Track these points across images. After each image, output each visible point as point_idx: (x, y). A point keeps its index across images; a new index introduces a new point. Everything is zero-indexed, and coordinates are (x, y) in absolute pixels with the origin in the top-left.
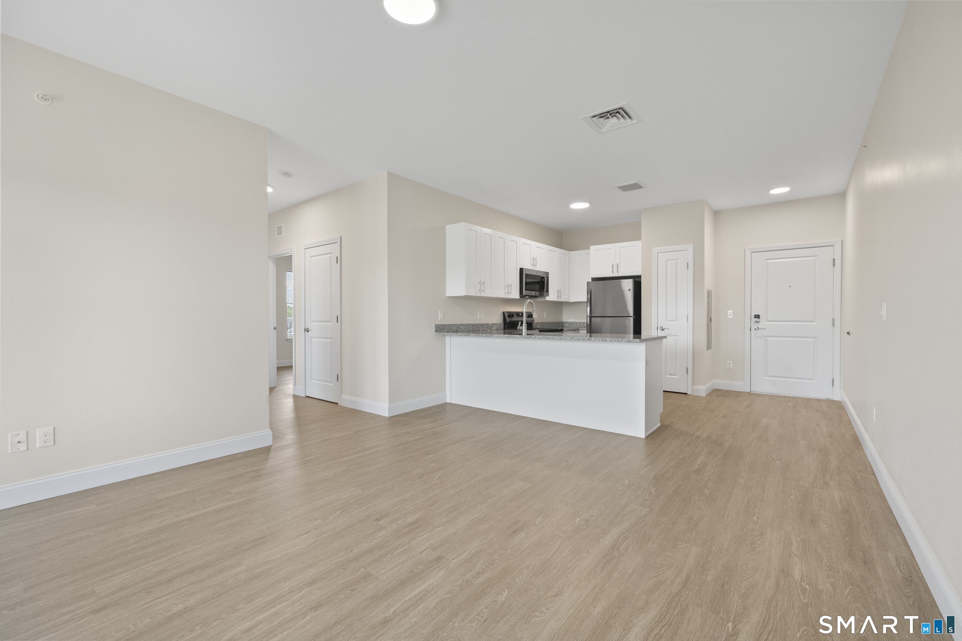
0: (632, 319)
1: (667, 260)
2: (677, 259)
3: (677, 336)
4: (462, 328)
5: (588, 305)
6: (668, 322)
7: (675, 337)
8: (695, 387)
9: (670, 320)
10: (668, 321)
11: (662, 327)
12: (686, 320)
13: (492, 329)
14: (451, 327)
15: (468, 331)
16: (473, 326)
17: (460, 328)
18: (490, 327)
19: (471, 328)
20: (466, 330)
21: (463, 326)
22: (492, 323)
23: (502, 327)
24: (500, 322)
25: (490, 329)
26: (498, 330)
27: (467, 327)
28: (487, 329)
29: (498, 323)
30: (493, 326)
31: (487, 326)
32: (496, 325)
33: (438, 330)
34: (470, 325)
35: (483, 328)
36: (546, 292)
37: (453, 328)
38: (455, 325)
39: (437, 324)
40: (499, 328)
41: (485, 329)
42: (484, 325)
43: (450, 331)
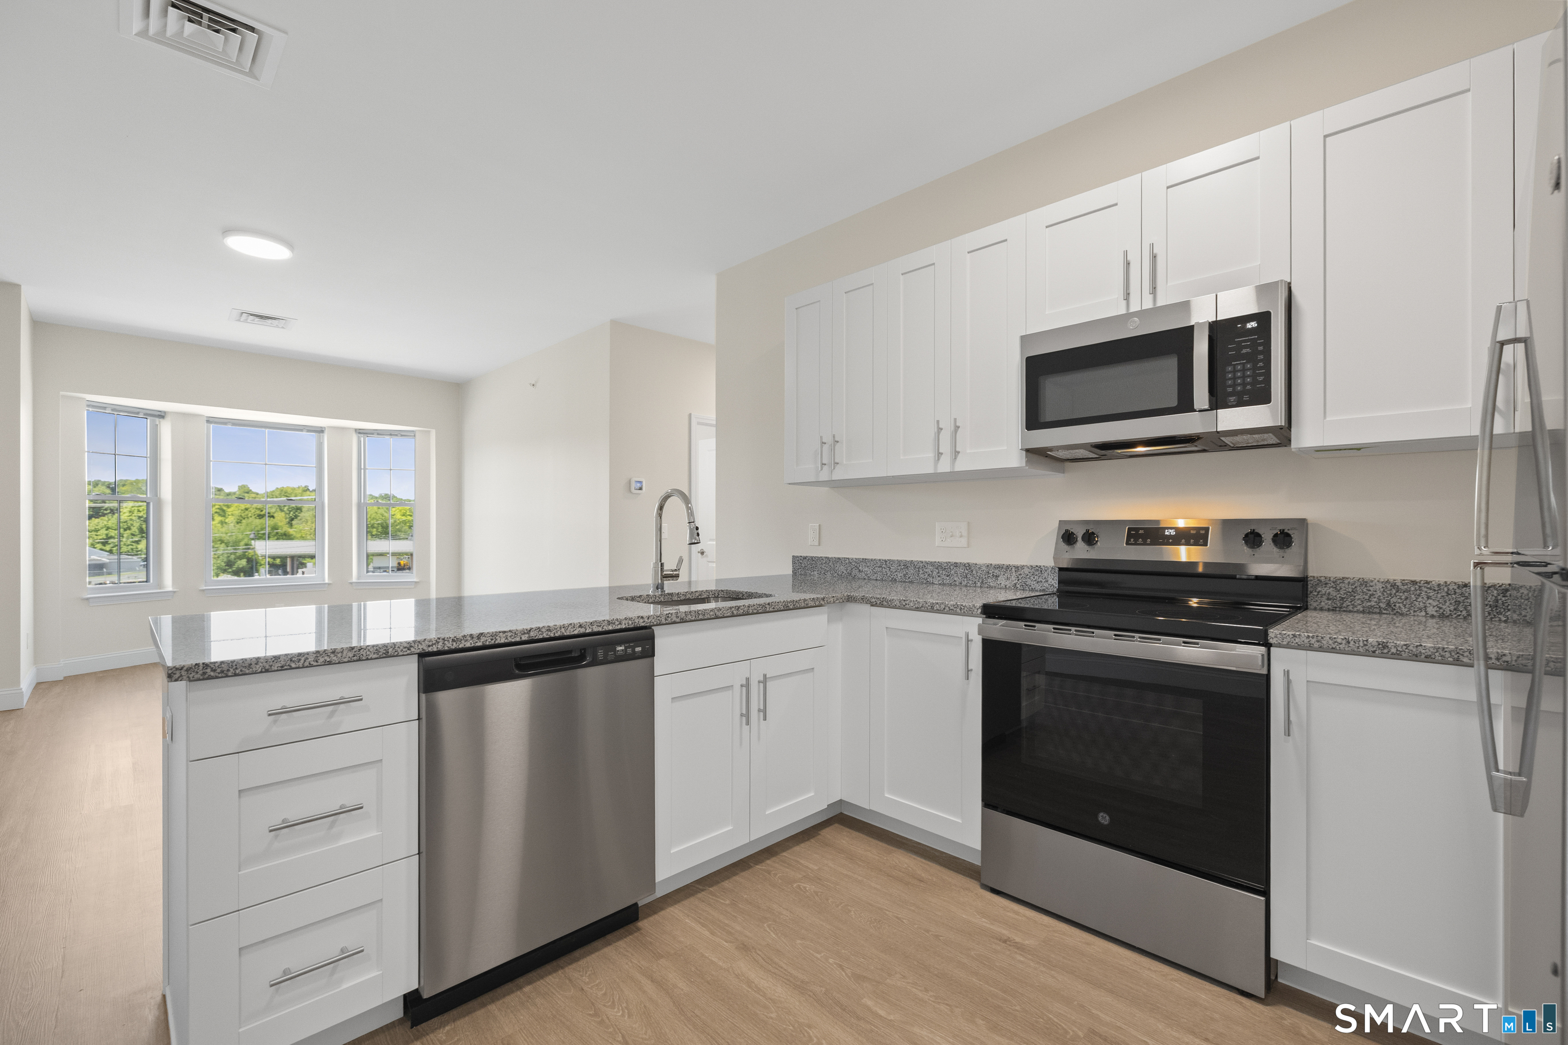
4: (866, 569)
13: (991, 582)
14: (832, 566)
15: (885, 580)
16: (902, 568)
17: (860, 571)
18: (979, 574)
19: (895, 574)
20: (879, 576)
21: (868, 565)
22: (991, 565)
23: (1050, 580)
24: (1034, 564)
25: (982, 582)
26: (1023, 590)
27: (883, 569)
28: (964, 580)
29: (1023, 567)
30: (995, 574)
31: (966, 571)
32: (1013, 570)
33: (800, 570)
34: (892, 563)
35: (948, 578)
36: (1234, 403)
37: (837, 568)
38: (843, 562)
39: (798, 555)
40: (1028, 582)
41: (956, 579)
42: (952, 567)
43: (829, 574)
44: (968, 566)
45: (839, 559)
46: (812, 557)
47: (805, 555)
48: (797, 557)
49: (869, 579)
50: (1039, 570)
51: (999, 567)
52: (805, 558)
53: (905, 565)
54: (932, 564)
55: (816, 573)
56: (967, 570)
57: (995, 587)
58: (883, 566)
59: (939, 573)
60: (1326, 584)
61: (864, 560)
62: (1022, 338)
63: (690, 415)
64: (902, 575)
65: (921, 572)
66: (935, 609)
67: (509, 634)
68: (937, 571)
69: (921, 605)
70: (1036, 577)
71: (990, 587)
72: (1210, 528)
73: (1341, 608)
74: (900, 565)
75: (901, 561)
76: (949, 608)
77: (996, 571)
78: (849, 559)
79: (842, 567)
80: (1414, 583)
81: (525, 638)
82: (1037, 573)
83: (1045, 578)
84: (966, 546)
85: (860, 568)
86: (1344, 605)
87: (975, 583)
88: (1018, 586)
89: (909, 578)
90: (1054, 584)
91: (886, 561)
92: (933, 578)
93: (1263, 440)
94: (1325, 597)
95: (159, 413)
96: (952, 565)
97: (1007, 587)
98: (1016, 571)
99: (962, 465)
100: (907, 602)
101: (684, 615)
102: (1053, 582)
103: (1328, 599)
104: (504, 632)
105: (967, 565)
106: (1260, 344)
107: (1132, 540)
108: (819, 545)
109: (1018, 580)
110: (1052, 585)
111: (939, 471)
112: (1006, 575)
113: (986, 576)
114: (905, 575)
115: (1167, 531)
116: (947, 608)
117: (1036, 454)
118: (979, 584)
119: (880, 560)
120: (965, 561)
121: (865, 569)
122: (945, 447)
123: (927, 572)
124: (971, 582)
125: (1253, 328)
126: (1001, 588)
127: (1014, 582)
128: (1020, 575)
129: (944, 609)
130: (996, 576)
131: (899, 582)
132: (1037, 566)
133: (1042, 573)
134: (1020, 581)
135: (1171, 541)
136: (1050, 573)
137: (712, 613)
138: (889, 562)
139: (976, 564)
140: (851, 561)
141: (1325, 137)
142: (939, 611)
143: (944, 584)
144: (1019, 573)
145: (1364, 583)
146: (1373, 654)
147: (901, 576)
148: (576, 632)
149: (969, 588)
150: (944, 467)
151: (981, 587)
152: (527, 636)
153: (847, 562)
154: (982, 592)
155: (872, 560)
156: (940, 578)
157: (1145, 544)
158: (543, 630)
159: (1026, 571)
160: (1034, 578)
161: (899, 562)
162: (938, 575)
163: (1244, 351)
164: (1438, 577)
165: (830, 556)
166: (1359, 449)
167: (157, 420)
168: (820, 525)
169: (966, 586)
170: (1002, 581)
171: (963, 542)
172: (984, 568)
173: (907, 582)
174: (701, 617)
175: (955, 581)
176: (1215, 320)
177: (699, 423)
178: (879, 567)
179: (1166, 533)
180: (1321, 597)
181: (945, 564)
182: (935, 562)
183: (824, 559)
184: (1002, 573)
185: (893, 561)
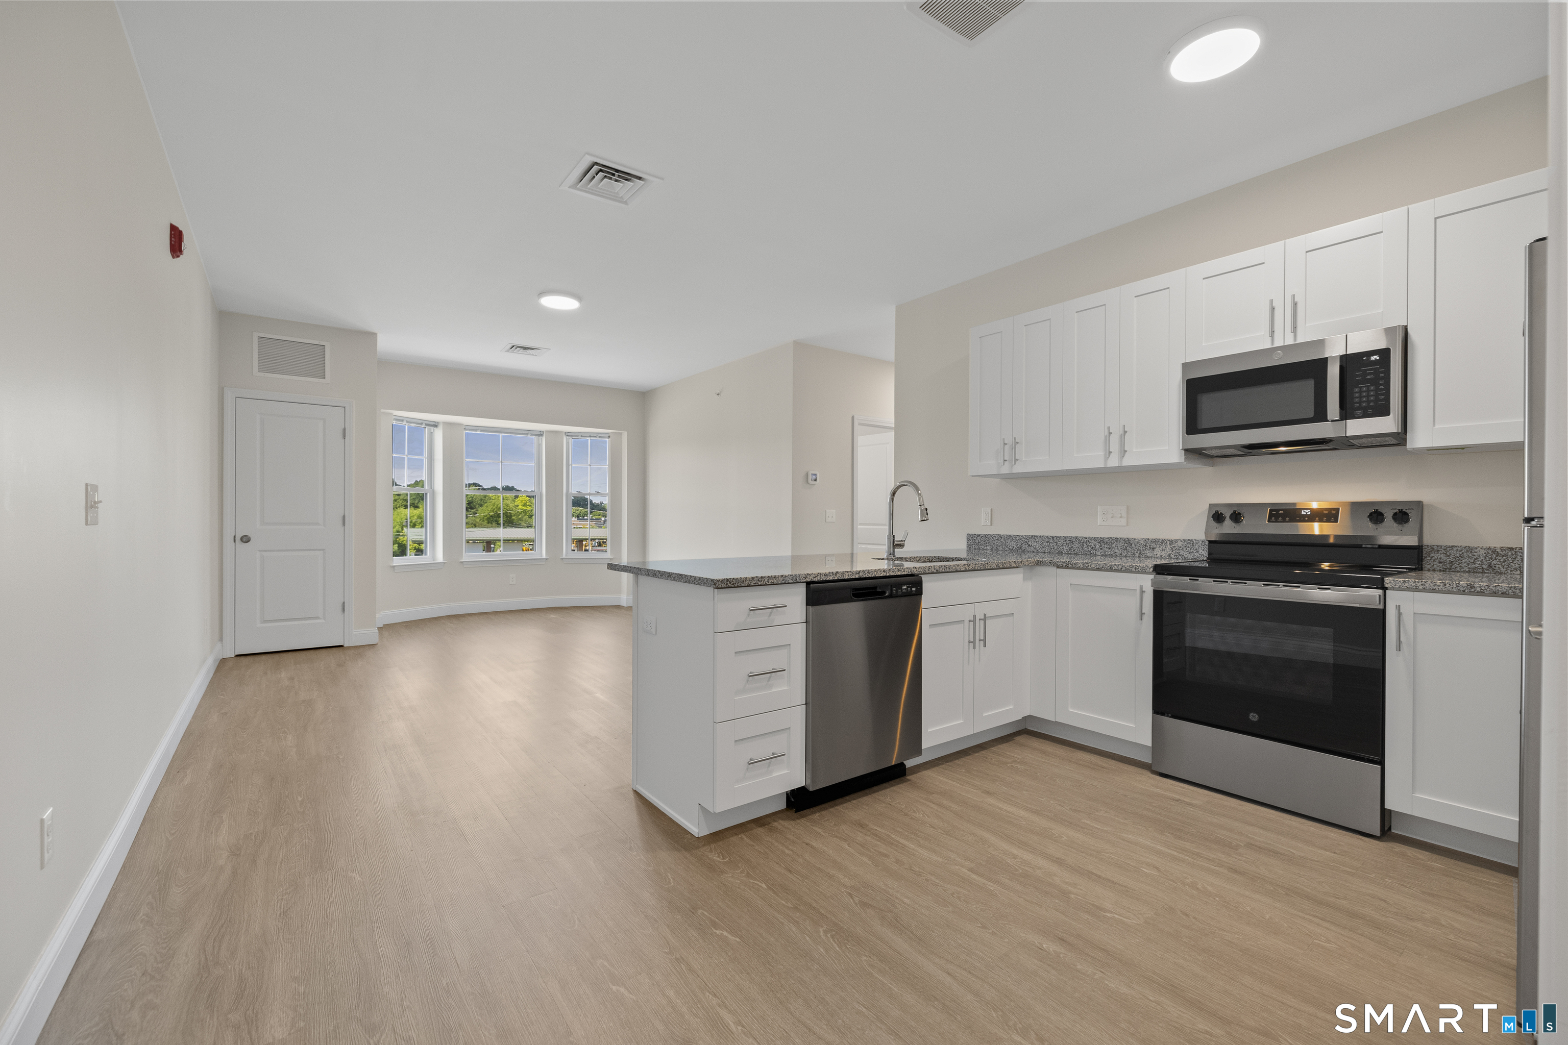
4: (1036, 544)
13: (1148, 553)
14: (1004, 541)
15: (1053, 553)
16: (1068, 542)
17: (1029, 545)
18: (1137, 547)
19: (1061, 547)
20: (1046, 549)
21: (1037, 540)
22: (1148, 539)
23: (1201, 549)
24: (1187, 538)
25: (1140, 553)
26: (1177, 559)
27: (1051, 544)
28: (1124, 552)
29: (1176, 541)
30: (1152, 547)
31: (1126, 545)
32: (1168, 543)
33: (974, 545)
34: (1058, 538)
35: (1109, 550)
36: (1360, 416)
37: (1008, 544)
38: (1014, 538)
39: (972, 533)
40: (1182, 552)
41: (1116, 551)
42: (1113, 542)
43: (1001, 548)
44: (1128, 542)
45: (1010, 536)
46: (985, 535)
47: (979, 533)
48: (972, 535)
49: (1038, 552)
50: (1191, 543)
51: (1155, 541)
52: (979, 536)
53: (1071, 540)
54: (1095, 539)
55: (988, 548)
56: (1127, 544)
57: (1152, 557)
58: (1051, 541)
59: (1101, 546)
60: (1438, 551)
61: (1034, 537)
62: (1183, 364)
63: (853, 417)
65: (1085, 545)
66: (1114, 569)
67: (850, 573)
68: (1100, 545)
69: (1101, 566)
70: (1188, 549)
71: (1147, 557)
72: (1340, 508)
73: (1450, 569)
74: (1066, 541)
75: (1067, 537)
76: (1126, 568)
77: (1153, 545)
78: (1019, 536)
79: (1013, 542)
81: (857, 576)
82: (1189, 545)
83: (1196, 549)
84: (1125, 525)
85: (1030, 543)
86: (1453, 567)
87: (1134, 554)
88: (1173, 556)
89: (1074, 550)
90: (1204, 554)
91: (1053, 538)
92: (1096, 550)
93: (1385, 441)
94: (1437, 561)
95: (434, 423)
96: (1113, 540)
97: (1163, 557)
98: (1170, 544)
99: (1128, 461)
100: (1089, 565)
101: (938, 568)
102: (1203, 553)
103: (1440, 563)
104: (848, 572)
105: (1127, 540)
106: (1382, 372)
107: (1273, 518)
108: (991, 525)
109: (1172, 551)
110: (1203, 555)
111: (1109, 466)
112: (1162, 547)
113: (1144, 548)
114: (1070, 549)
115: (1303, 511)
116: (1124, 568)
117: (1192, 453)
118: (1137, 555)
119: (1048, 537)
120: (1125, 537)
121: (1034, 544)
122: (1115, 446)
123: (1090, 546)
124: (1130, 554)
125: (1376, 360)
126: (1157, 558)
127: (1169, 553)
128: (1174, 547)
129: (1121, 569)
130: (1153, 548)
131: (1065, 553)
132: (1189, 540)
133: (1193, 546)
134: (1174, 552)
135: (1306, 519)
136: (1200, 545)
137: (954, 568)
138: (1055, 538)
139: (1135, 539)
140: (1021, 538)
141: (1436, 219)
142: (1116, 571)
143: (1106, 556)
144: (1173, 546)
146: (1463, 592)
147: (1067, 550)
148: (882, 575)
149: (1128, 558)
150: (1113, 462)
151: (1139, 556)
152: (858, 575)
153: (1018, 538)
155: (1040, 537)
156: (1102, 551)
157: (1284, 521)
158: (866, 572)
159: (1180, 544)
160: (1186, 549)
161: (1065, 538)
162: (1101, 548)
163: (1369, 377)
165: (1002, 534)
166: (1463, 449)
167: (432, 428)
168: (991, 509)
169: (1126, 556)
170: (1158, 552)
171: (1123, 522)
172: (1142, 542)
173: (1072, 554)
174: (948, 570)
176: (1345, 353)
177: (860, 424)
178: (1047, 542)
179: (1302, 513)
180: (1434, 561)
181: (1107, 539)
182: (1098, 538)
183: (996, 536)
184: (1158, 546)
185: (1060, 537)
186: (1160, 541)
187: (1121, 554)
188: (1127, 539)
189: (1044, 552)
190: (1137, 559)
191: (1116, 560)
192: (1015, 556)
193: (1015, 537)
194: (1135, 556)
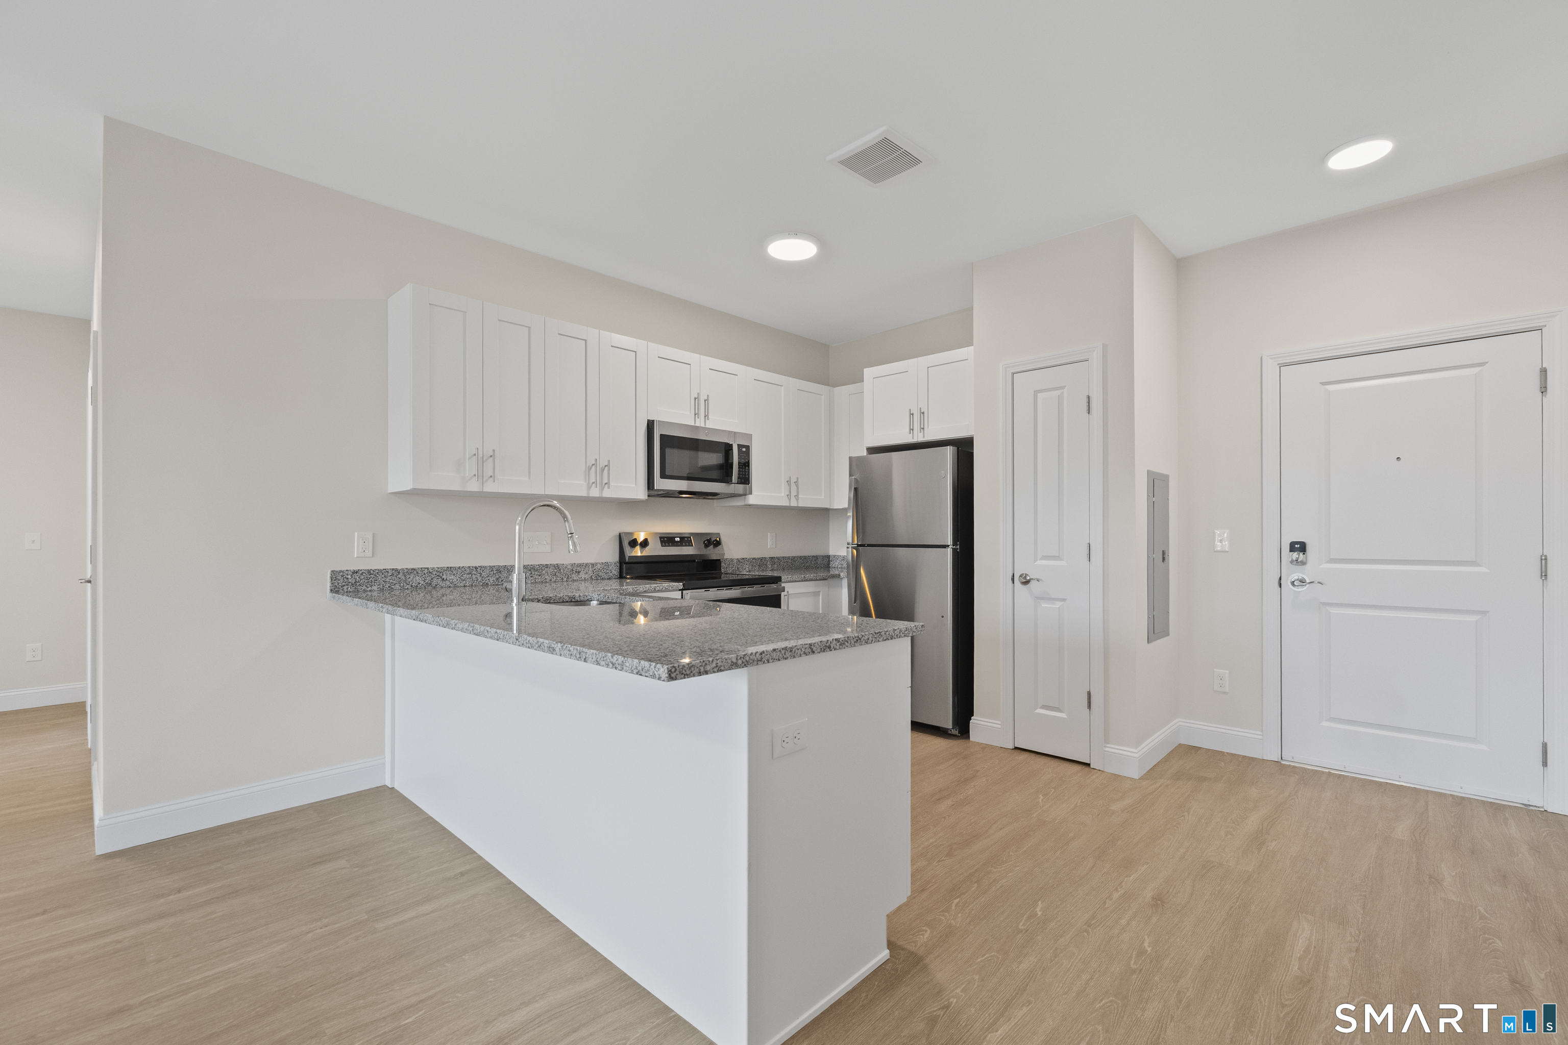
0: (949, 551)
1: (1036, 392)
2: (1063, 388)
3: (1064, 600)
5: (849, 516)
6: (1039, 562)
7: (1058, 604)
8: (1111, 748)
9: (1045, 558)
10: (1041, 559)
11: (1026, 575)
12: (1086, 558)
13: (575, 577)
14: (403, 577)
15: (476, 586)
16: (495, 572)
17: (443, 579)
18: (565, 572)
19: (487, 579)
20: (468, 583)
21: (455, 572)
22: (575, 564)
23: (613, 571)
24: (604, 561)
25: (568, 578)
26: (597, 580)
27: (473, 576)
28: (553, 578)
29: (596, 564)
30: (578, 571)
31: (555, 571)
32: (590, 566)
33: (345, 587)
34: (483, 569)
35: (540, 577)
37: (410, 580)
38: (419, 572)
39: (343, 569)
40: (600, 574)
41: (546, 578)
42: (543, 568)
43: (397, 586)
44: (557, 567)
46: (369, 571)
47: (356, 569)
48: (341, 572)
49: (456, 586)
50: (607, 564)
51: (580, 565)
52: (354, 572)
55: (375, 588)
56: (556, 569)
57: (577, 580)
58: (473, 572)
61: (450, 569)
64: (495, 579)
68: (530, 572)
70: (605, 570)
71: (574, 581)
72: (691, 537)
74: (492, 571)
75: (494, 566)
77: (578, 569)
78: (428, 569)
79: (417, 578)
80: (743, 559)
82: (606, 567)
83: (610, 570)
84: (550, 551)
85: (444, 577)
87: (562, 579)
88: (593, 577)
91: (476, 568)
96: (543, 566)
97: (586, 579)
98: (592, 567)
100: (638, 589)
102: (615, 572)
107: (664, 544)
108: (376, 556)
109: (593, 573)
110: (615, 574)
112: (585, 570)
113: (571, 573)
114: (497, 579)
115: (676, 538)
118: (565, 579)
119: (469, 567)
120: (555, 563)
121: (450, 578)
122: (597, 478)
125: (744, 451)
127: (591, 575)
128: (595, 569)
131: (491, 585)
133: (608, 567)
134: (595, 574)
135: (680, 544)
136: (613, 567)
138: (480, 568)
139: (563, 564)
140: (431, 571)
143: (536, 583)
145: (732, 560)
147: (493, 580)
149: (557, 583)
150: (595, 493)
153: (426, 571)
154: (568, 585)
155: (459, 568)
156: (532, 578)
157: (669, 546)
159: (599, 566)
161: (492, 568)
162: (531, 575)
164: (748, 557)
165: (399, 567)
168: (374, 535)
170: (582, 575)
171: (548, 548)
172: (569, 567)
173: (500, 585)
175: (546, 579)
178: (469, 574)
179: (675, 540)
181: (537, 566)
182: (528, 565)
183: (390, 571)
184: (583, 570)
185: (485, 567)
186: (584, 565)
187: (551, 580)
188: (557, 564)
189: (465, 586)
190: (565, 583)
191: (546, 586)
192: (422, 595)
193: (422, 571)
194: (564, 580)
